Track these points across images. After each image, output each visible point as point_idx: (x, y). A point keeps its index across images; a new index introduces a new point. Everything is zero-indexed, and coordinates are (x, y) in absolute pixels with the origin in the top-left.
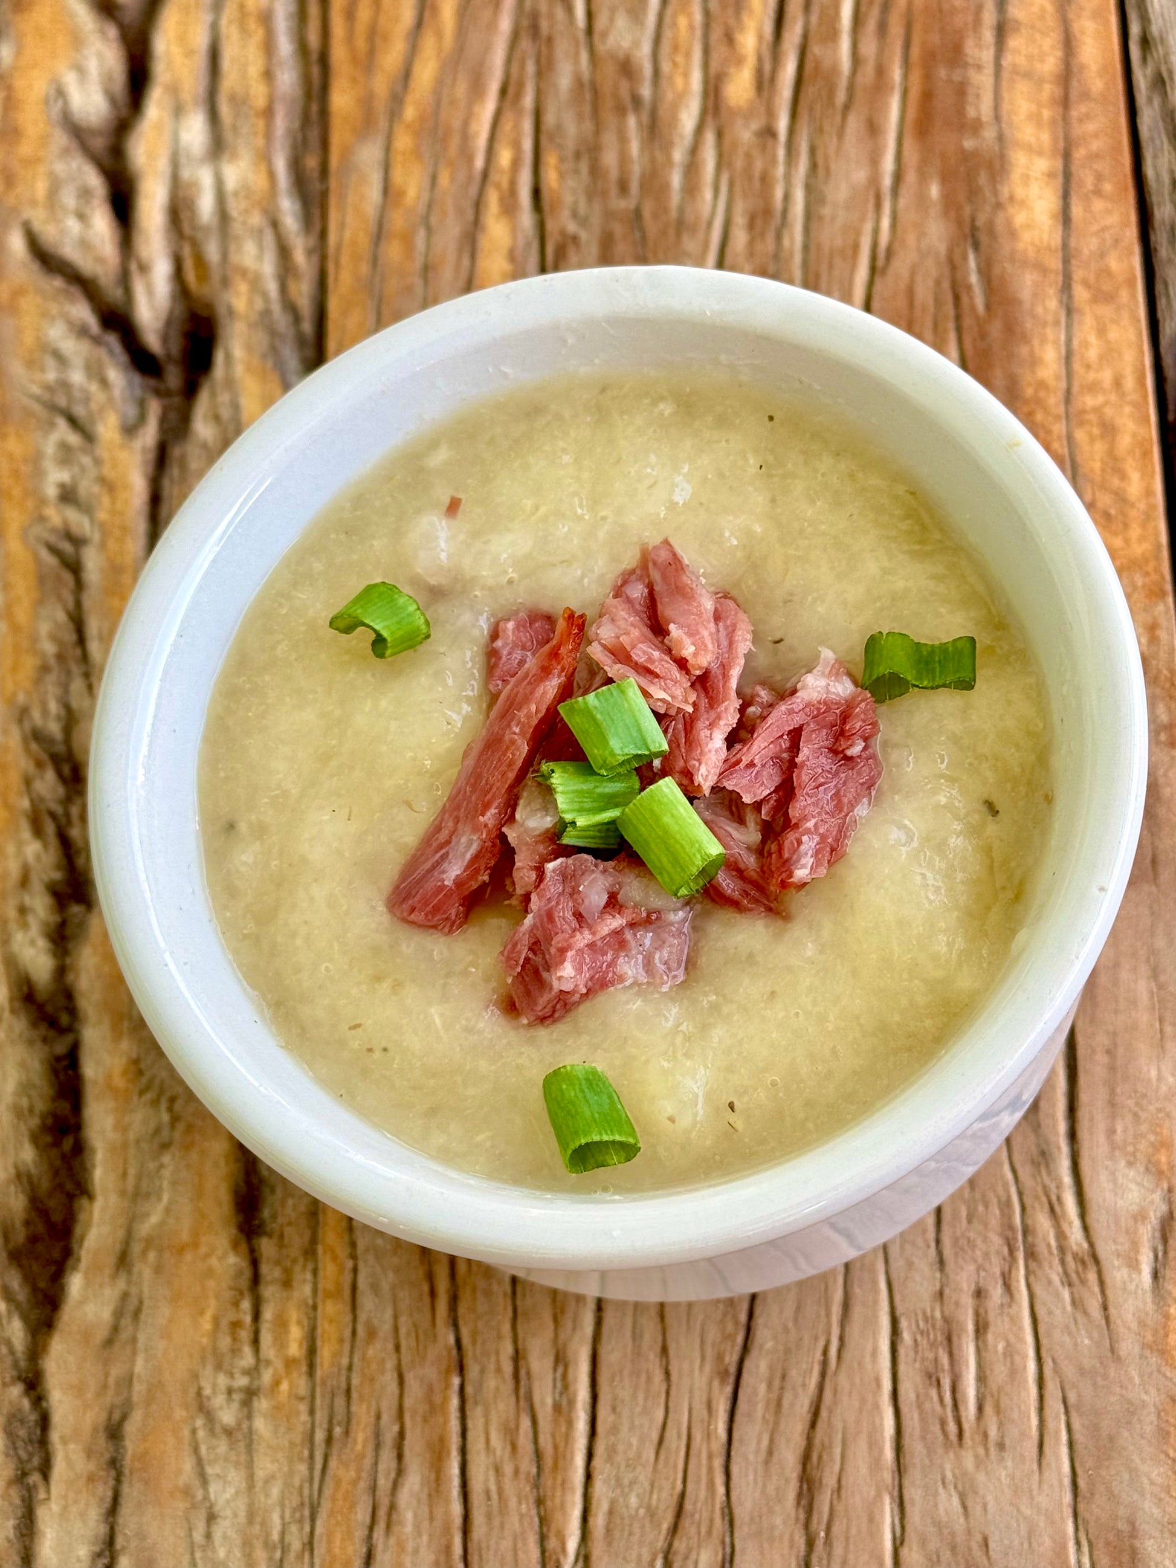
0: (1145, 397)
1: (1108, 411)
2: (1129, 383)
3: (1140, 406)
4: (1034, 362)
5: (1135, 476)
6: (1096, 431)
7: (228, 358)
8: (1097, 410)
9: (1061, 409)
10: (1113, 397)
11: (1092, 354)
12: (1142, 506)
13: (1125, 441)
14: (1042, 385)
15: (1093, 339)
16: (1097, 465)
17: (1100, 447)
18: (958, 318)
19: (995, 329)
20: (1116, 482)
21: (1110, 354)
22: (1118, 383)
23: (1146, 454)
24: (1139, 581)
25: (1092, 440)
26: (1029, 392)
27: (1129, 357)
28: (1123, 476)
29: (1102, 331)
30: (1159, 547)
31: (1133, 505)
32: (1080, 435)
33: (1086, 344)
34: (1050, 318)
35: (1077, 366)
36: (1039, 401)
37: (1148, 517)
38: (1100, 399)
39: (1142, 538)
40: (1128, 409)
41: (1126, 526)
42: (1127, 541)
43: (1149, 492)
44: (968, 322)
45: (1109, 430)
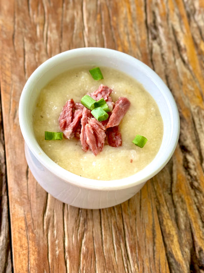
0: (14, 253)
1: (21, 250)
2: (17, 256)
3: (15, 251)
4: (35, 260)
5: (17, 237)
6: (23, 246)
7: (187, 266)
8: (24, 250)
9: (30, 250)
10: (20, 253)
11: (24, 262)
12: (15, 231)
13: (18, 244)
14: (33, 255)
15: (24, 265)
16: (23, 239)
17: (23, 242)
18: (49, 269)
19: (42, 267)
20: (20, 235)
21: (21, 262)
22: (20, 256)
23: (15, 241)
24: (16, 217)
25: (24, 244)
26: (36, 253)
27: (17, 262)
28: (19, 237)
29: (22, 267)
30: (13, 223)
31: (17, 231)
32: (26, 245)
33: (25, 264)
34: (32, 269)
35: (27, 259)
36: (34, 251)
37: (14, 229)
38: (23, 252)
39: (16, 225)
40: (18, 251)
41: (18, 227)
42: (18, 224)
43: (14, 234)
44: (48, 268)
45: (21, 246)
